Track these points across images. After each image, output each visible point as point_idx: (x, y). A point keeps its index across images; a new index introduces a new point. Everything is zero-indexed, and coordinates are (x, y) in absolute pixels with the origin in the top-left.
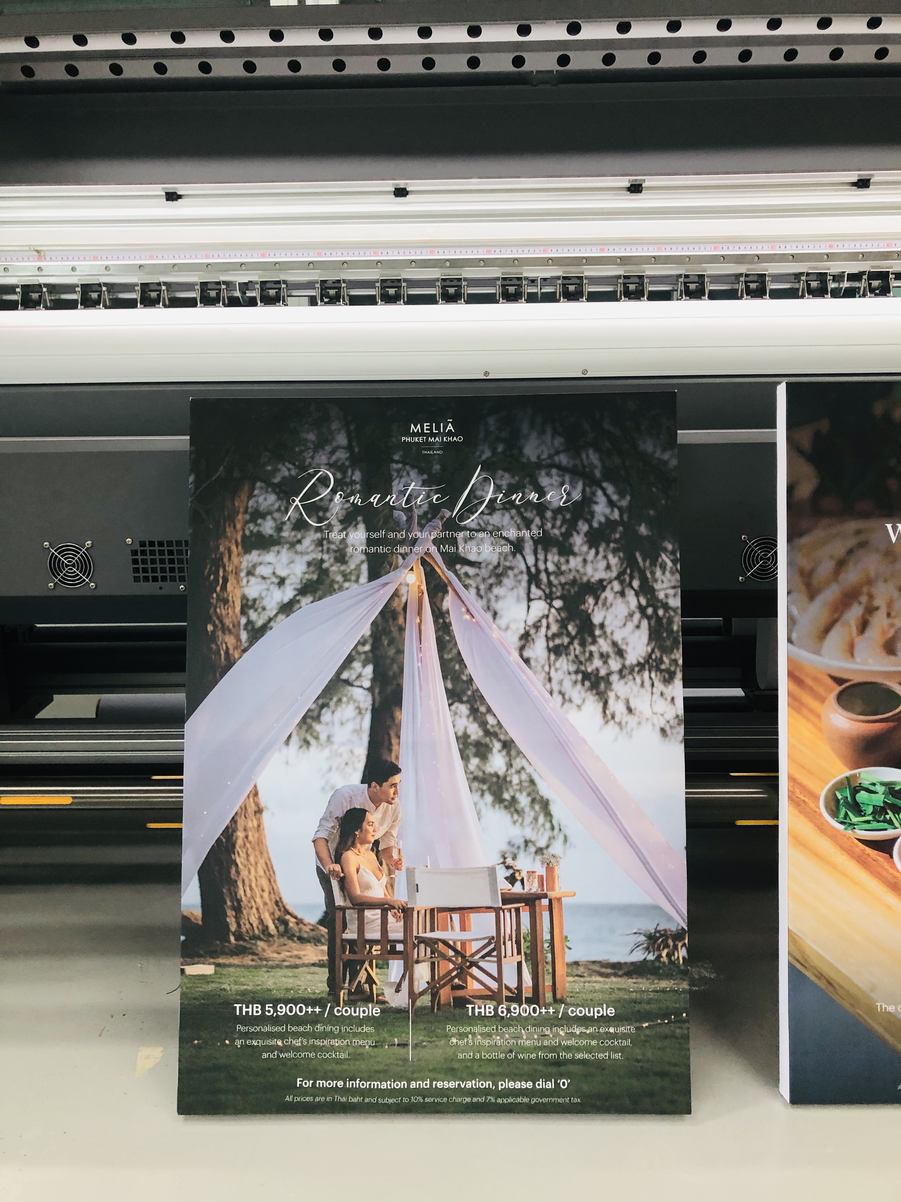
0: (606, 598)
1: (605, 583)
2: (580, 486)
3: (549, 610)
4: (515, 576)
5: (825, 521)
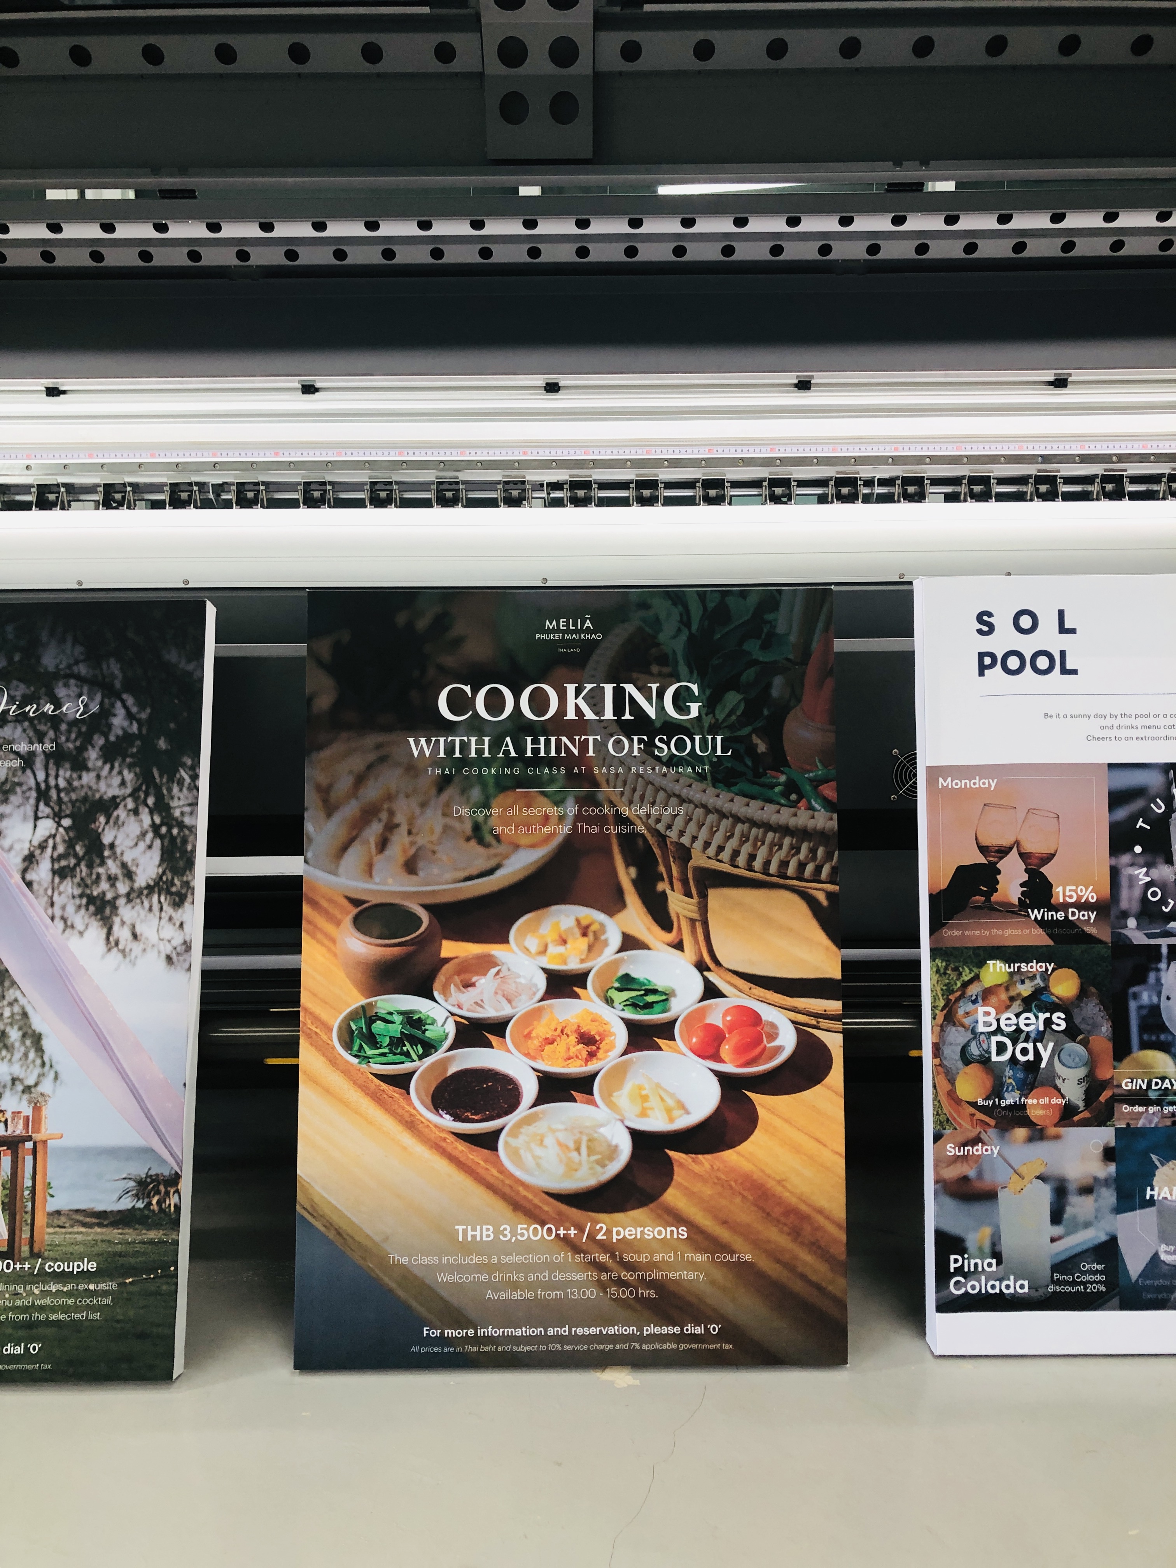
0: (118, 816)
1: (118, 800)
2: (98, 697)
3: (57, 829)
4: (24, 792)
5: (344, 735)
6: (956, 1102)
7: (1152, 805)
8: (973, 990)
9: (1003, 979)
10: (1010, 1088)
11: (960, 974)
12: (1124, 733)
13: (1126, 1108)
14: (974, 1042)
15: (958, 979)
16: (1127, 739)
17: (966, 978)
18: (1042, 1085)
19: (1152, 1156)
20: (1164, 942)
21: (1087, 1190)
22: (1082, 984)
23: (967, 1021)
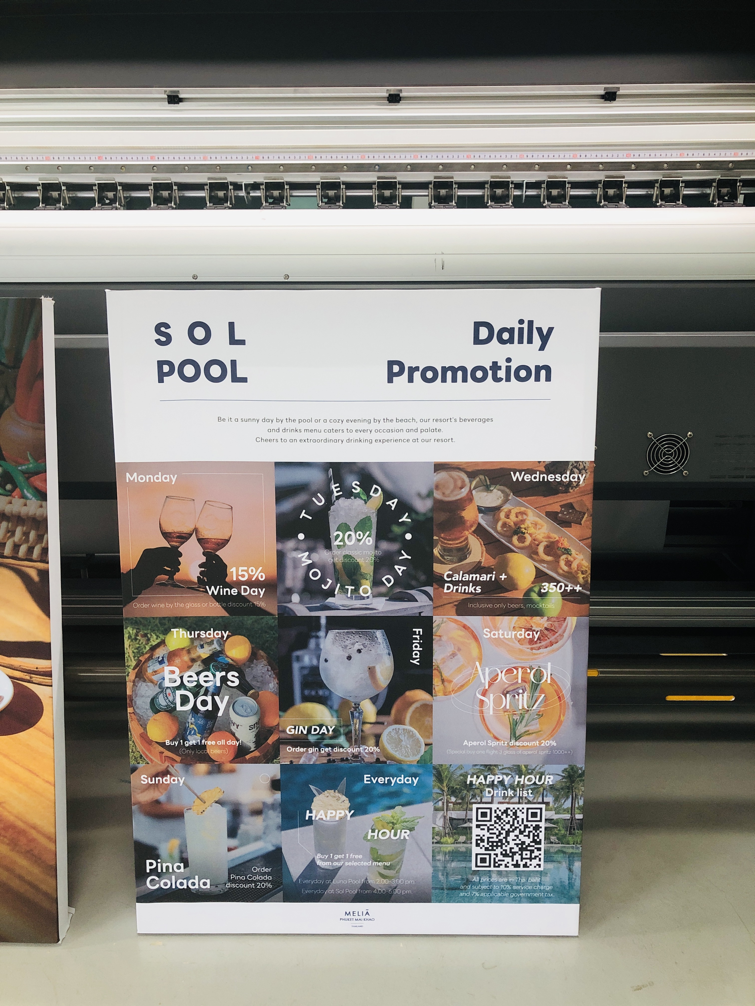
6: (147, 742)
7: (314, 499)
8: (160, 653)
9: (185, 644)
10: (193, 732)
11: (149, 640)
12: (288, 436)
13: (289, 749)
14: (162, 695)
15: (147, 644)
16: (291, 441)
17: (154, 641)
18: (220, 730)
19: (311, 786)
20: (323, 615)
21: (257, 812)
22: (252, 648)
23: (155, 678)
